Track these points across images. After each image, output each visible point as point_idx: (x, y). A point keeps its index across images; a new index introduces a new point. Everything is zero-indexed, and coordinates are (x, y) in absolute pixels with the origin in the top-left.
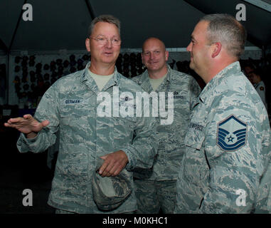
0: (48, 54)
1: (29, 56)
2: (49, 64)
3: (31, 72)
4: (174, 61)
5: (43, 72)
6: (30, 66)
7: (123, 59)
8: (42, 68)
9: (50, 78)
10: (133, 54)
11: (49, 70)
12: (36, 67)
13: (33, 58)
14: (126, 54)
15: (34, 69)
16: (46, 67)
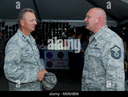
0: (12, 21)
1: (2, 22)
2: (12, 26)
3: (3, 30)
4: (74, 27)
5: (9, 30)
6: (2, 27)
7: (49, 25)
8: (8, 28)
9: (12, 33)
10: (54, 22)
11: (12, 29)
12: (5, 27)
13: (4, 23)
14: (51, 23)
15: (4, 28)
16: (10, 28)
